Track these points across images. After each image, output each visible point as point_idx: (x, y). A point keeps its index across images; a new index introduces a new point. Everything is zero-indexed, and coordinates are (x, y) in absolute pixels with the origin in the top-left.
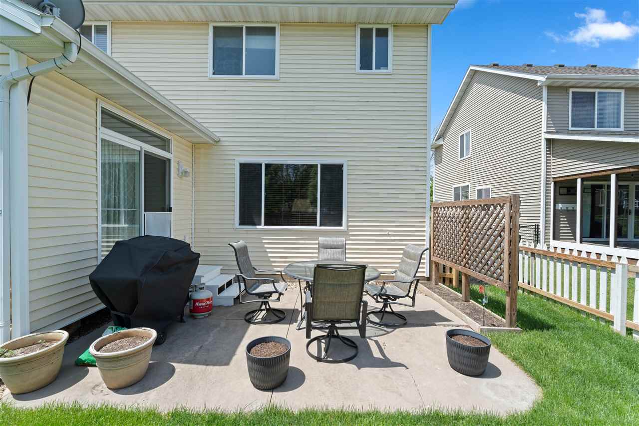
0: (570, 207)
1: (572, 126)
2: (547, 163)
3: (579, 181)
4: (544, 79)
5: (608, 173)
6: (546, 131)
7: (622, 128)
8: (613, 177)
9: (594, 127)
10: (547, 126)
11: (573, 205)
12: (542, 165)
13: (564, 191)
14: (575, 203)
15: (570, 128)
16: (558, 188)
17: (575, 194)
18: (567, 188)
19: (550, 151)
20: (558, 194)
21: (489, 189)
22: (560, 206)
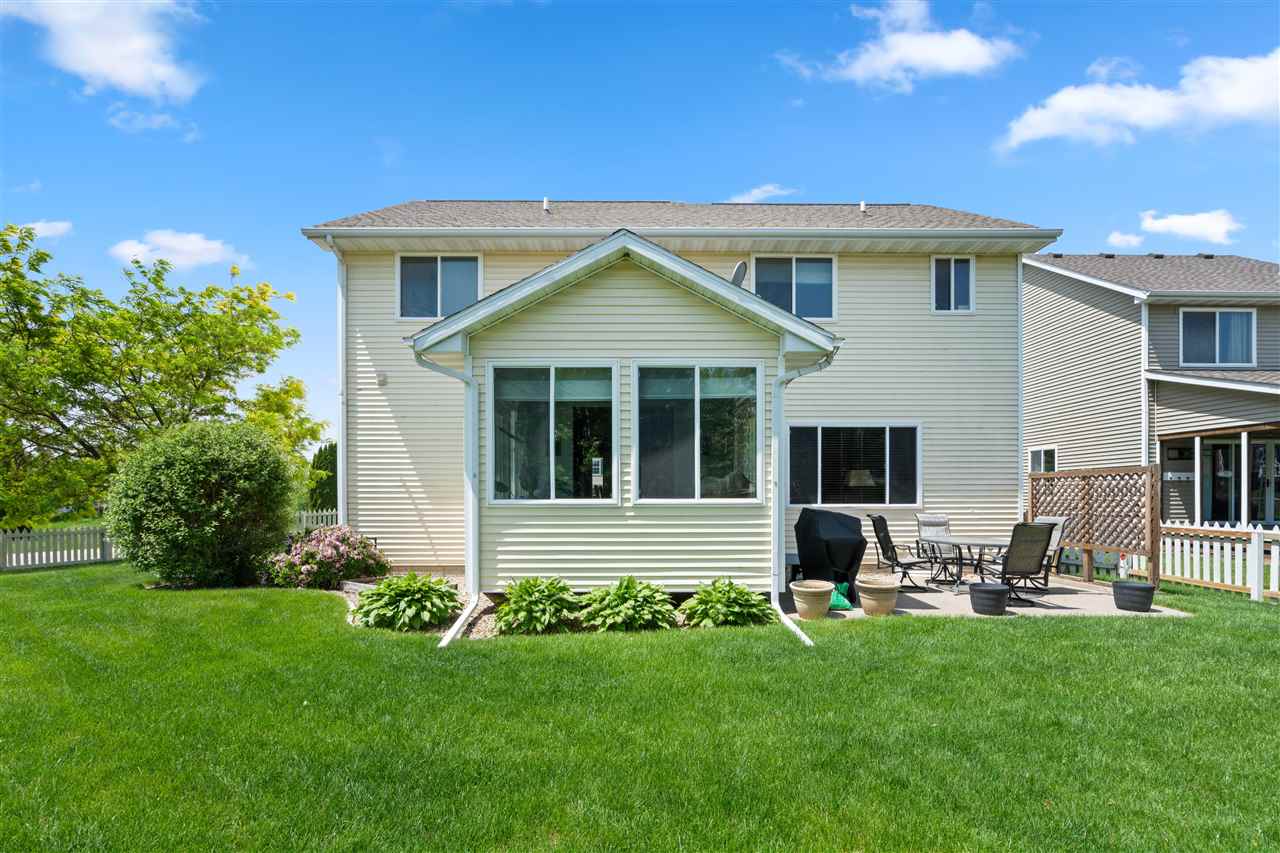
0: (1183, 476)
1: (1184, 362)
2: (1150, 414)
3: (1197, 441)
4: (1145, 297)
5: (1238, 430)
6: (1147, 368)
7: (1254, 364)
8: (1244, 436)
9: (1214, 362)
10: (1149, 362)
11: (1189, 474)
12: (1143, 416)
13: (1174, 454)
14: (1192, 470)
15: (1182, 364)
16: (1165, 449)
17: (1192, 458)
18: (1179, 449)
19: (1153, 396)
20: (1166, 459)
21: (1053, 451)
22: (1169, 476)
